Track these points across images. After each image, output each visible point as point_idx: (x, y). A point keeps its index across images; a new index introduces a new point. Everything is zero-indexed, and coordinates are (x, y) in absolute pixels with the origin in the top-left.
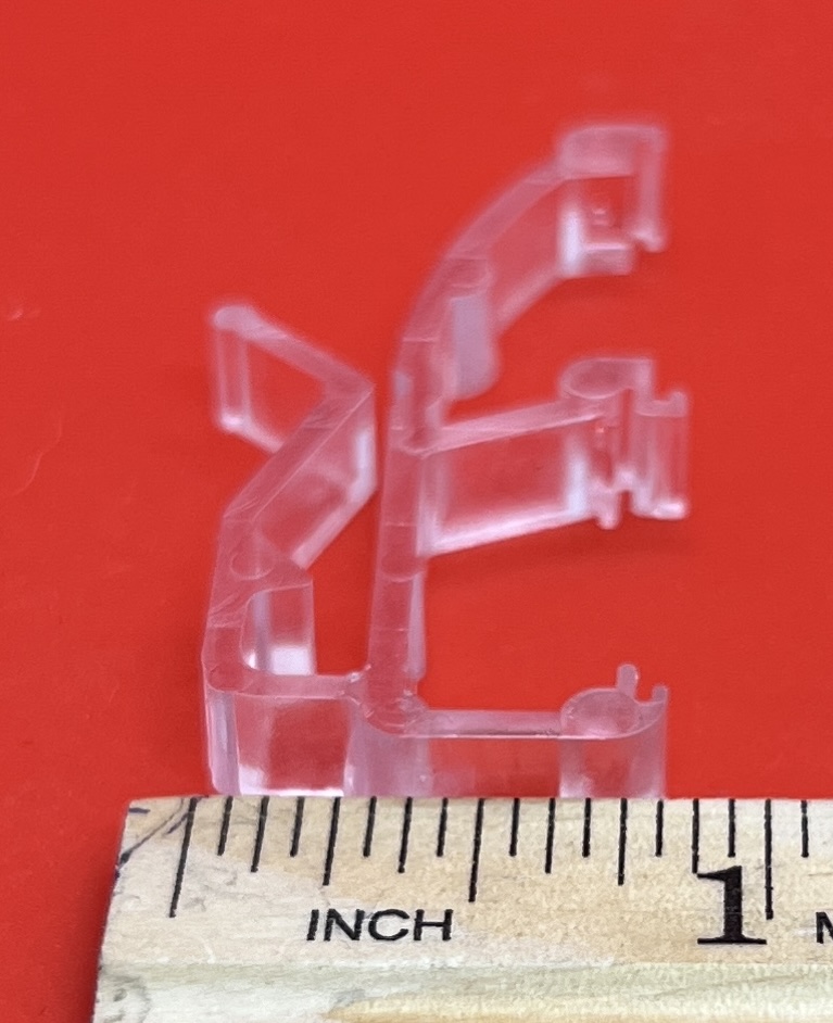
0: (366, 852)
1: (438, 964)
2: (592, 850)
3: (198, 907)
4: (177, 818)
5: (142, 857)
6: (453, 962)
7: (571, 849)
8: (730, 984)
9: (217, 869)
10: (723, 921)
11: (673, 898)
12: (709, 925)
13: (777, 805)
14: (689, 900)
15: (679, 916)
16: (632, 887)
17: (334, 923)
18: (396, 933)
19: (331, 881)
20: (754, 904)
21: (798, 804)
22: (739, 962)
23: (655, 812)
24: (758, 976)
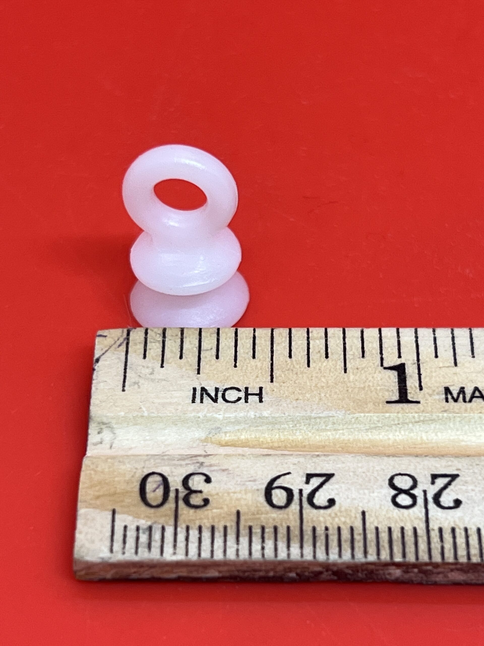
0: (217, 357)
1: (258, 415)
2: (329, 355)
3: (136, 386)
4: (121, 340)
5: (106, 360)
6: (265, 414)
7: (319, 355)
8: (403, 423)
9: (143, 367)
10: (398, 391)
11: (372, 380)
12: (391, 394)
13: (420, 331)
14: (380, 381)
15: (376, 389)
16: (351, 374)
17: (204, 394)
18: (236, 399)
19: (201, 372)
20: (412, 383)
21: (431, 330)
22: (407, 413)
23: (360, 335)
24: (417, 420)
